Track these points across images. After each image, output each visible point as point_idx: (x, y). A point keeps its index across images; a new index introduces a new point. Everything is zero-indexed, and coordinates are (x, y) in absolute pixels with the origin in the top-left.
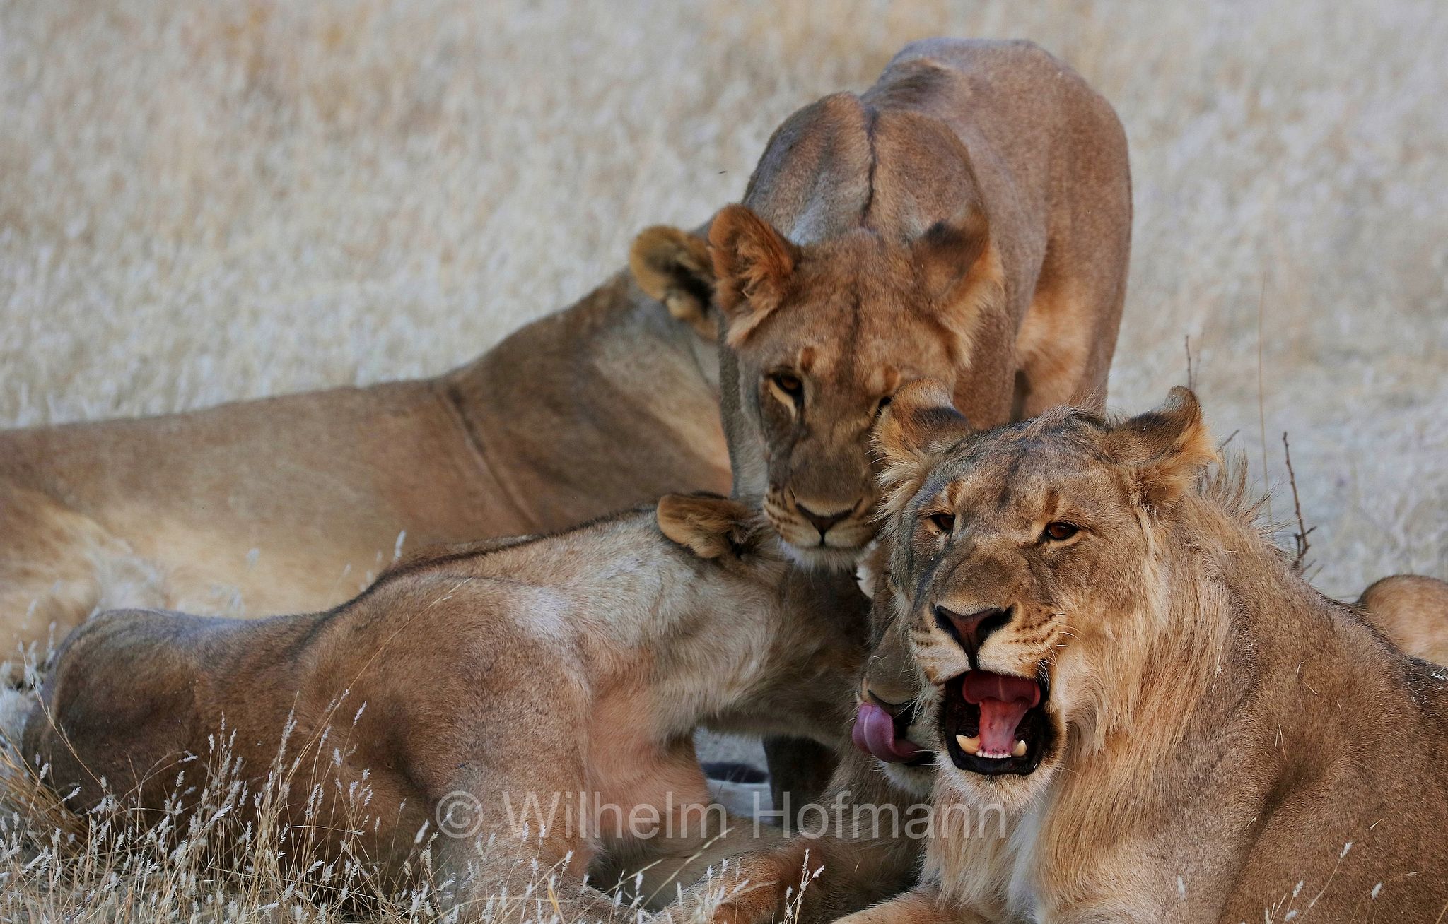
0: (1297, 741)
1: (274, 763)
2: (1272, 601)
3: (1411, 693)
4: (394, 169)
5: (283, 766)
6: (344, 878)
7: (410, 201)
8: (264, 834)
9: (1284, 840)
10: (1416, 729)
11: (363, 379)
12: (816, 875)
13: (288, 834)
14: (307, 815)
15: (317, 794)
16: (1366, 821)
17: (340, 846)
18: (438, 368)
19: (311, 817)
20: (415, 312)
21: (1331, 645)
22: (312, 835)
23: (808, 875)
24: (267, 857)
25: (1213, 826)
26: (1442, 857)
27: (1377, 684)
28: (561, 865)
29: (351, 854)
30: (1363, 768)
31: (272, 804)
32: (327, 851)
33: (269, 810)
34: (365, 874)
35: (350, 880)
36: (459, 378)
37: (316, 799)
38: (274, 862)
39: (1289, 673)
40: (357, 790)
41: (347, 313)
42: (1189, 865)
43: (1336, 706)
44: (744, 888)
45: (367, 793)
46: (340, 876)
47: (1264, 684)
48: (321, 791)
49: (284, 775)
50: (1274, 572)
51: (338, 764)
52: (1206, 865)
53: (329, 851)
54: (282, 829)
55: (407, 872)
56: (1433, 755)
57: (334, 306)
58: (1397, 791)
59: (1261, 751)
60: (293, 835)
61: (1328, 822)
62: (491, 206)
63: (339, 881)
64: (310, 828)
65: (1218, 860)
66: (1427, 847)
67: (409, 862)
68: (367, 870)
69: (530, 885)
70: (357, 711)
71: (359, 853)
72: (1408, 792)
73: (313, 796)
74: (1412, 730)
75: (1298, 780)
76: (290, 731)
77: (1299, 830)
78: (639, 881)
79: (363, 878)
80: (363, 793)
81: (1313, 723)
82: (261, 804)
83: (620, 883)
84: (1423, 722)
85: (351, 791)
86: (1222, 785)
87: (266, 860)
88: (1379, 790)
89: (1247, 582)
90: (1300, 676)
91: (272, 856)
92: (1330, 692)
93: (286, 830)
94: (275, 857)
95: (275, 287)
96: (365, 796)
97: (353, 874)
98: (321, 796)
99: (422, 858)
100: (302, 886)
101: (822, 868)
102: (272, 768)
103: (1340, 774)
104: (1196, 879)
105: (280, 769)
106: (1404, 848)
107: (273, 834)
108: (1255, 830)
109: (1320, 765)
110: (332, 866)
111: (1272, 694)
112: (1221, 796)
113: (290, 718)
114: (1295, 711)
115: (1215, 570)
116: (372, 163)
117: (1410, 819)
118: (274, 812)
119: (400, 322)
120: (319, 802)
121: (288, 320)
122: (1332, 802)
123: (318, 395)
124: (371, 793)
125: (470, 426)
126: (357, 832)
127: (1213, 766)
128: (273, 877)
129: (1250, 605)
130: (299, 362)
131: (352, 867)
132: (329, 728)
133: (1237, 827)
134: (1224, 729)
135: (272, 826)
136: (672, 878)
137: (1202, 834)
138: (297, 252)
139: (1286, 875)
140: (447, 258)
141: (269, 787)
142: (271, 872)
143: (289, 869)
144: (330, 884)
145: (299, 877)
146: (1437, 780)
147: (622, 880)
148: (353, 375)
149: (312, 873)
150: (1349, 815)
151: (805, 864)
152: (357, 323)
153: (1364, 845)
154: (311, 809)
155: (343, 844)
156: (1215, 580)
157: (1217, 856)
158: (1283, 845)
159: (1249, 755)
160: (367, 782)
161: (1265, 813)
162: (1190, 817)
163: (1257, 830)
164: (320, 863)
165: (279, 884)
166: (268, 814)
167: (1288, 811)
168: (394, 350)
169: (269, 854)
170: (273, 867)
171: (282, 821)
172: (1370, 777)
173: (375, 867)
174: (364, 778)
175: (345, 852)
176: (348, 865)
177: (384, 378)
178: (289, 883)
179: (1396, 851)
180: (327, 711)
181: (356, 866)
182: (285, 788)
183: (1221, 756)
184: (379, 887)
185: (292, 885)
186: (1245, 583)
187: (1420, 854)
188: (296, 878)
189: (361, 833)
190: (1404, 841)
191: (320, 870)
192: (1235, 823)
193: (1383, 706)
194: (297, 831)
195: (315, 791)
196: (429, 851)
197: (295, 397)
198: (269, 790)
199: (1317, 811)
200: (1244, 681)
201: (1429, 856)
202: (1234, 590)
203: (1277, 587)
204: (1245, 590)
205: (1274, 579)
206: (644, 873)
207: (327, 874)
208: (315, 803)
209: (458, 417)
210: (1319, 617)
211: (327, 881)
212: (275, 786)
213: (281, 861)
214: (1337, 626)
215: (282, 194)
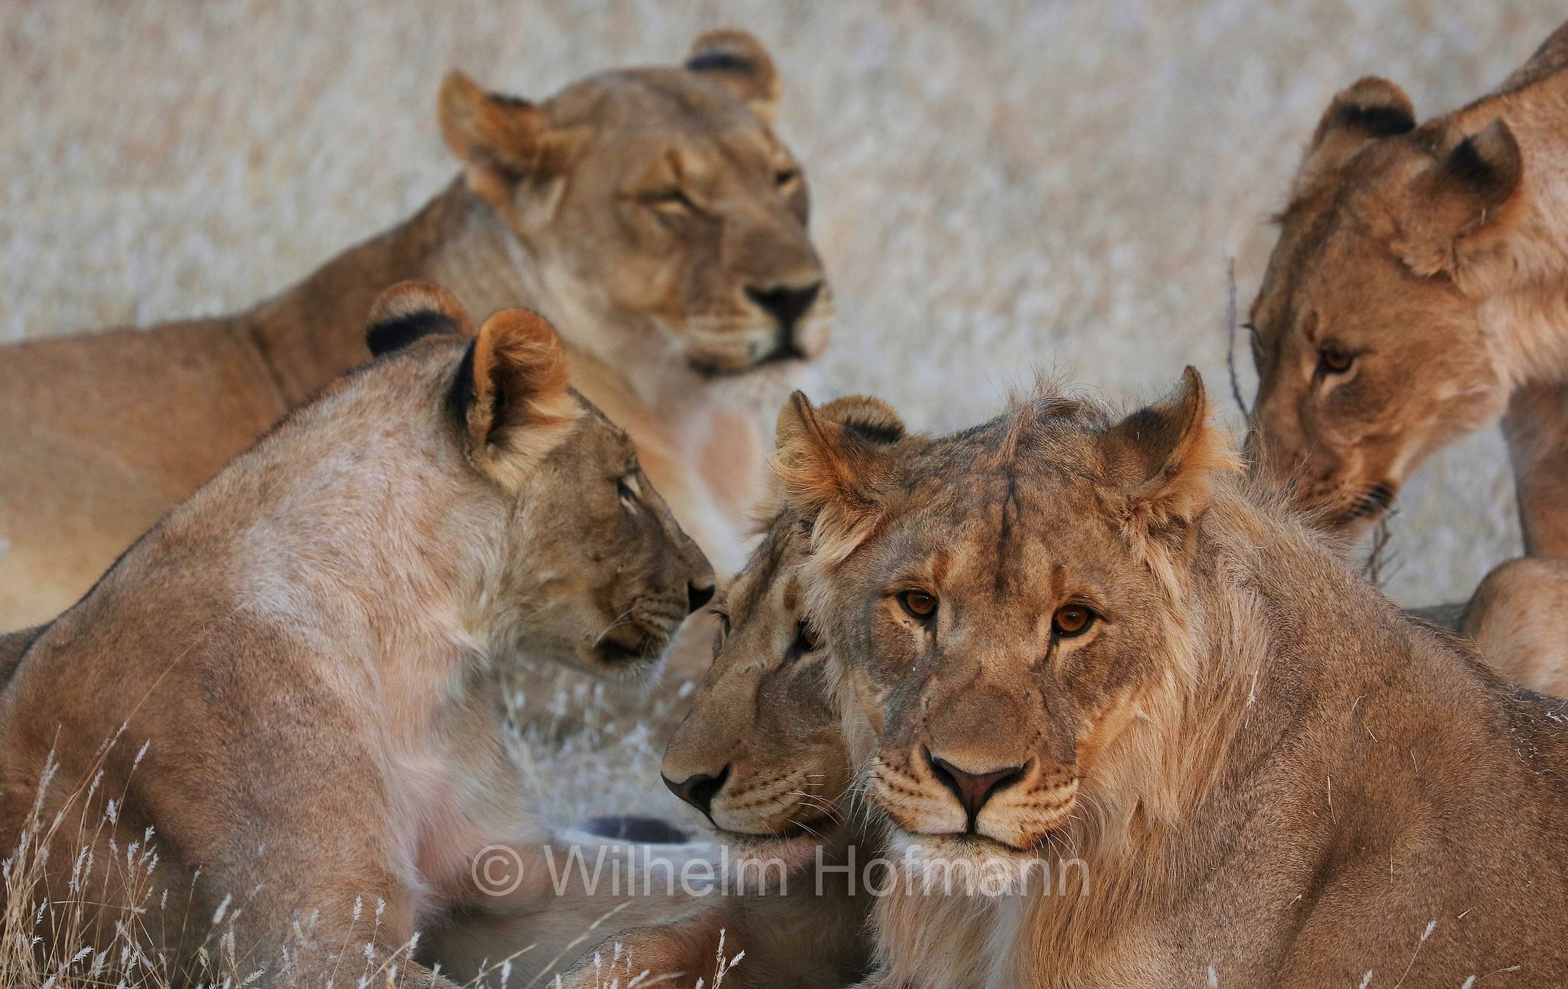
0: (1355, 797)
1: (28, 820)
2: (1322, 615)
3: (1514, 743)
4: (186, 43)
5: (41, 822)
6: (120, 969)
7: (208, 85)
8: (16, 913)
9: (1342, 928)
10: (1521, 790)
11: (147, 318)
12: (734, 962)
13: (47, 913)
14: (72, 887)
15: (86, 859)
16: (1452, 909)
17: (115, 928)
18: (244, 301)
19: (77, 889)
20: (217, 232)
21: (1404, 679)
22: (78, 913)
23: (723, 963)
24: (18, 943)
25: (1245, 904)
26: (1557, 955)
27: (1468, 730)
28: (404, 952)
29: (129, 940)
30: (1447, 839)
31: (26, 872)
32: (98, 934)
33: (21, 880)
34: (148, 964)
35: (128, 972)
36: (264, 315)
37: (84, 865)
38: (28, 949)
39: (1343, 708)
40: (136, 857)
41: (126, 231)
42: (1216, 952)
43: (1409, 757)
44: (642, 981)
45: (151, 858)
46: (115, 967)
47: (1308, 723)
48: (91, 855)
49: (42, 835)
50: (1328, 577)
51: (113, 821)
52: (1238, 953)
53: (100, 935)
54: (38, 906)
55: (203, 961)
56: (1545, 825)
57: (108, 221)
58: (1494, 873)
59: (1304, 808)
60: (53, 913)
61: (1402, 908)
62: (314, 90)
63: (113, 973)
64: (75, 905)
65: (1253, 947)
66: (1535, 943)
67: (205, 948)
68: (150, 959)
69: (364, 978)
70: (137, 751)
71: (142, 939)
72: (1510, 874)
73: (80, 862)
74: (1514, 793)
75: (1358, 851)
76: (50, 777)
77: (1363, 917)
78: (506, 971)
79: (145, 969)
80: (145, 859)
81: (1378, 776)
82: (11, 873)
83: (482, 974)
84: (1530, 781)
85: (130, 856)
86: (1253, 852)
87: (18, 946)
88: (1470, 870)
89: (1289, 588)
90: (1358, 715)
91: (26, 941)
92: (1401, 737)
93: (43, 907)
94: (30, 943)
95: (31, 196)
96: (147, 863)
97: (132, 965)
98: (90, 862)
99: (222, 944)
100: (64, 980)
101: (743, 953)
102: (26, 826)
103: (1417, 846)
104: (1225, 970)
105: (36, 827)
106: (1505, 944)
107: (28, 912)
108: (1300, 910)
109: (1386, 832)
110: (104, 954)
111: (1320, 734)
112: (1251, 866)
113: (50, 760)
114: (1352, 759)
115: (1243, 572)
116: (158, 35)
117: (1512, 908)
118: (28, 884)
119: (195, 243)
120: (88, 871)
121: (47, 239)
122: (1405, 882)
123: (87, 339)
124: (156, 858)
125: (279, 380)
126: (137, 910)
127: (1239, 828)
128: (27, 969)
129: (1294, 620)
130: (62, 295)
131: (131, 955)
132: (101, 773)
133: (1275, 906)
134: (1252, 780)
135: (25, 902)
136: (548, 968)
137: (1231, 913)
138: (59, 153)
139: (1347, 974)
140: (257, 159)
141: (22, 850)
142: (23, 962)
143: (48, 958)
144: (101, 978)
145: (61, 968)
146: (1549, 859)
147: (485, 969)
148: (133, 311)
149: (78, 963)
150: (1430, 900)
151: (720, 949)
152: (139, 243)
153: (1451, 940)
154: (77, 879)
155: (119, 925)
156: (1243, 585)
157: (1251, 942)
158: (1341, 934)
159: (1288, 814)
160: (150, 844)
161: (1313, 889)
162: (1214, 893)
163: (1302, 911)
164: (88, 950)
165: (35, 978)
166: (20, 887)
167: (1346, 889)
168: (188, 278)
169: (21, 938)
170: (26, 956)
171: (39, 894)
172: (1457, 852)
173: (161, 955)
174: (147, 838)
175: (121, 935)
176: (125, 952)
177: (174, 315)
178: (48, 978)
179: (1493, 948)
180: (98, 753)
181: (136, 954)
182: (43, 852)
183: (1250, 815)
184: (167, 982)
185: (52, 979)
186: (1285, 589)
187: (1527, 952)
188: (57, 970)
189: (143, 911)
190: (1503, 935)
191: (89, 959)
192: (1273, 900)
193: (1475, 761)
194: (59, 909)
195: (83, 856)
196: (231, 934)
197: (57, 341)
198: (22, 855)
199: (1386, 893)
200: (1284, 720)
201: (1539, 954)
202: (1271, 599)
203: (1331, 596)
204: (1287, 599)
205: (1329, 586)
206: (513, 962)
207: (98, 964)
208: (82, 871)
209: (263, 368)
210: (1389, 638)
211: (97, 973)
212: (29, 850)
213: (37, 947)
214: (1417, 651)
215: (39, 76)
